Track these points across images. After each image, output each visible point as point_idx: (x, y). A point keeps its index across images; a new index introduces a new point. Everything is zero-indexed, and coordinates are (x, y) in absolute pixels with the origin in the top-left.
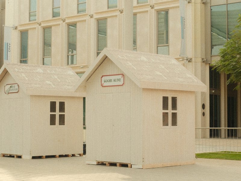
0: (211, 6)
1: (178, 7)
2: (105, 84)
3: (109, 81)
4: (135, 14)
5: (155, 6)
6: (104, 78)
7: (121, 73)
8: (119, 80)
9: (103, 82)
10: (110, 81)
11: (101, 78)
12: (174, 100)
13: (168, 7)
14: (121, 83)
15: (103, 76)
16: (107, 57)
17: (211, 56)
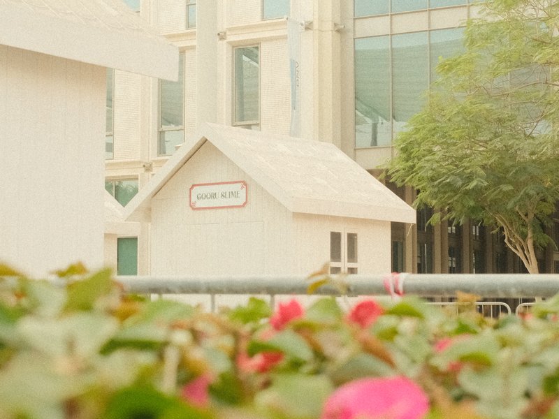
0: (354, 39)
1: (285, 37)
2: (200, 204)
3: (209, 196)
4: (182, 51)
5: (228, 33)
6: (196, 190)
7: (241, 180)
8: (235, 194)
9: (194, 199)
10: (213, 196)
11: (191, 189)
12: (352, 238)
13: (261, 36)
14: (240, 201)
15: (194, 186)
16: (207, 140)
17: (355, 150)
